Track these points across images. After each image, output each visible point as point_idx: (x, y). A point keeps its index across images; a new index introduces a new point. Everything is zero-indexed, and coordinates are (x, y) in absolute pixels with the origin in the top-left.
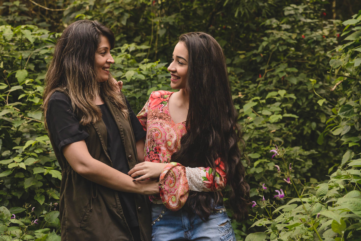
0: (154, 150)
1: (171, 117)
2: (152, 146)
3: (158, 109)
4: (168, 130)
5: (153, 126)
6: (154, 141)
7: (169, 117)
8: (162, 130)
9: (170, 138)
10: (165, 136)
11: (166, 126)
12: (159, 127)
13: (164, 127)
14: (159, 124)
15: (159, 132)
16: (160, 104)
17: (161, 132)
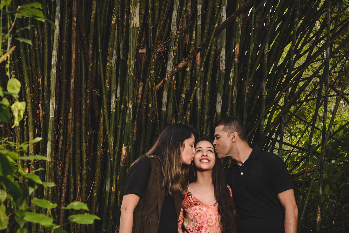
0: (197, 228)
1: (202, 202)
2: (195, 226)
3: (189, 200)
4: (207, 211)
5: (194, 212)
6: (197, 222)
7: (201, 203)
8: (202, 213)
9: (210, 216)
10: (206, 216)
11: (205, 209)
12: (199, 211)
13: (203, 210)
14: (198, 209)
15: (201, 214)
16: (188, 197)
17: (202, 214)
